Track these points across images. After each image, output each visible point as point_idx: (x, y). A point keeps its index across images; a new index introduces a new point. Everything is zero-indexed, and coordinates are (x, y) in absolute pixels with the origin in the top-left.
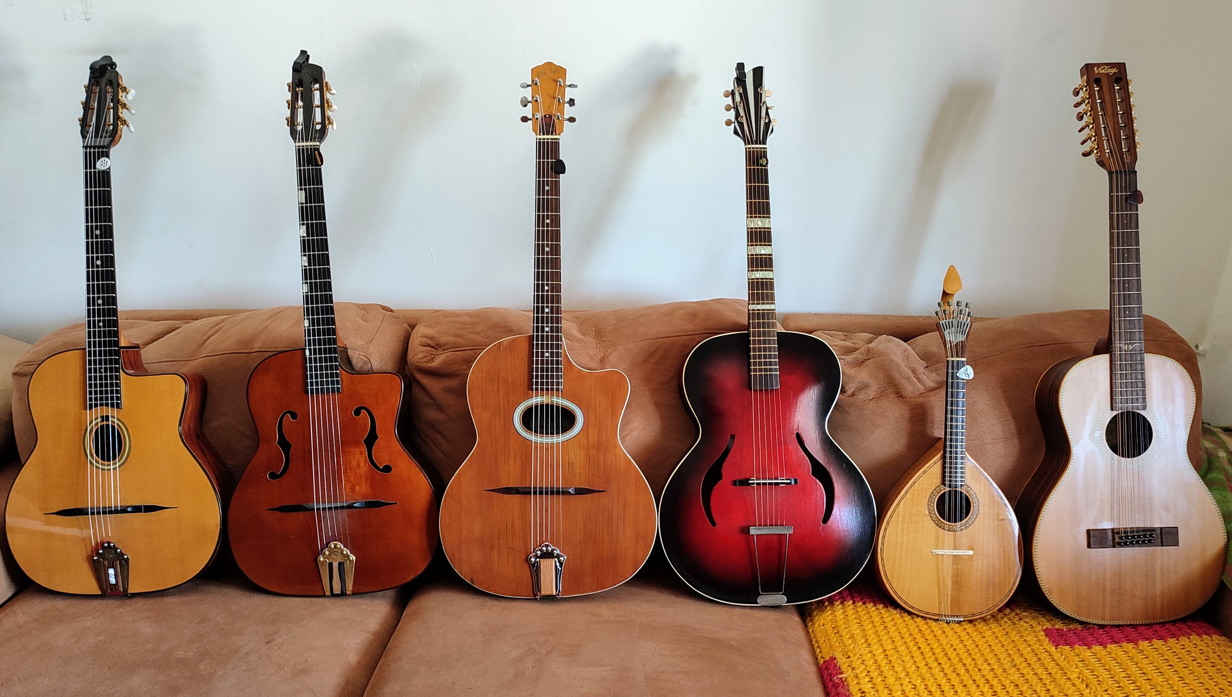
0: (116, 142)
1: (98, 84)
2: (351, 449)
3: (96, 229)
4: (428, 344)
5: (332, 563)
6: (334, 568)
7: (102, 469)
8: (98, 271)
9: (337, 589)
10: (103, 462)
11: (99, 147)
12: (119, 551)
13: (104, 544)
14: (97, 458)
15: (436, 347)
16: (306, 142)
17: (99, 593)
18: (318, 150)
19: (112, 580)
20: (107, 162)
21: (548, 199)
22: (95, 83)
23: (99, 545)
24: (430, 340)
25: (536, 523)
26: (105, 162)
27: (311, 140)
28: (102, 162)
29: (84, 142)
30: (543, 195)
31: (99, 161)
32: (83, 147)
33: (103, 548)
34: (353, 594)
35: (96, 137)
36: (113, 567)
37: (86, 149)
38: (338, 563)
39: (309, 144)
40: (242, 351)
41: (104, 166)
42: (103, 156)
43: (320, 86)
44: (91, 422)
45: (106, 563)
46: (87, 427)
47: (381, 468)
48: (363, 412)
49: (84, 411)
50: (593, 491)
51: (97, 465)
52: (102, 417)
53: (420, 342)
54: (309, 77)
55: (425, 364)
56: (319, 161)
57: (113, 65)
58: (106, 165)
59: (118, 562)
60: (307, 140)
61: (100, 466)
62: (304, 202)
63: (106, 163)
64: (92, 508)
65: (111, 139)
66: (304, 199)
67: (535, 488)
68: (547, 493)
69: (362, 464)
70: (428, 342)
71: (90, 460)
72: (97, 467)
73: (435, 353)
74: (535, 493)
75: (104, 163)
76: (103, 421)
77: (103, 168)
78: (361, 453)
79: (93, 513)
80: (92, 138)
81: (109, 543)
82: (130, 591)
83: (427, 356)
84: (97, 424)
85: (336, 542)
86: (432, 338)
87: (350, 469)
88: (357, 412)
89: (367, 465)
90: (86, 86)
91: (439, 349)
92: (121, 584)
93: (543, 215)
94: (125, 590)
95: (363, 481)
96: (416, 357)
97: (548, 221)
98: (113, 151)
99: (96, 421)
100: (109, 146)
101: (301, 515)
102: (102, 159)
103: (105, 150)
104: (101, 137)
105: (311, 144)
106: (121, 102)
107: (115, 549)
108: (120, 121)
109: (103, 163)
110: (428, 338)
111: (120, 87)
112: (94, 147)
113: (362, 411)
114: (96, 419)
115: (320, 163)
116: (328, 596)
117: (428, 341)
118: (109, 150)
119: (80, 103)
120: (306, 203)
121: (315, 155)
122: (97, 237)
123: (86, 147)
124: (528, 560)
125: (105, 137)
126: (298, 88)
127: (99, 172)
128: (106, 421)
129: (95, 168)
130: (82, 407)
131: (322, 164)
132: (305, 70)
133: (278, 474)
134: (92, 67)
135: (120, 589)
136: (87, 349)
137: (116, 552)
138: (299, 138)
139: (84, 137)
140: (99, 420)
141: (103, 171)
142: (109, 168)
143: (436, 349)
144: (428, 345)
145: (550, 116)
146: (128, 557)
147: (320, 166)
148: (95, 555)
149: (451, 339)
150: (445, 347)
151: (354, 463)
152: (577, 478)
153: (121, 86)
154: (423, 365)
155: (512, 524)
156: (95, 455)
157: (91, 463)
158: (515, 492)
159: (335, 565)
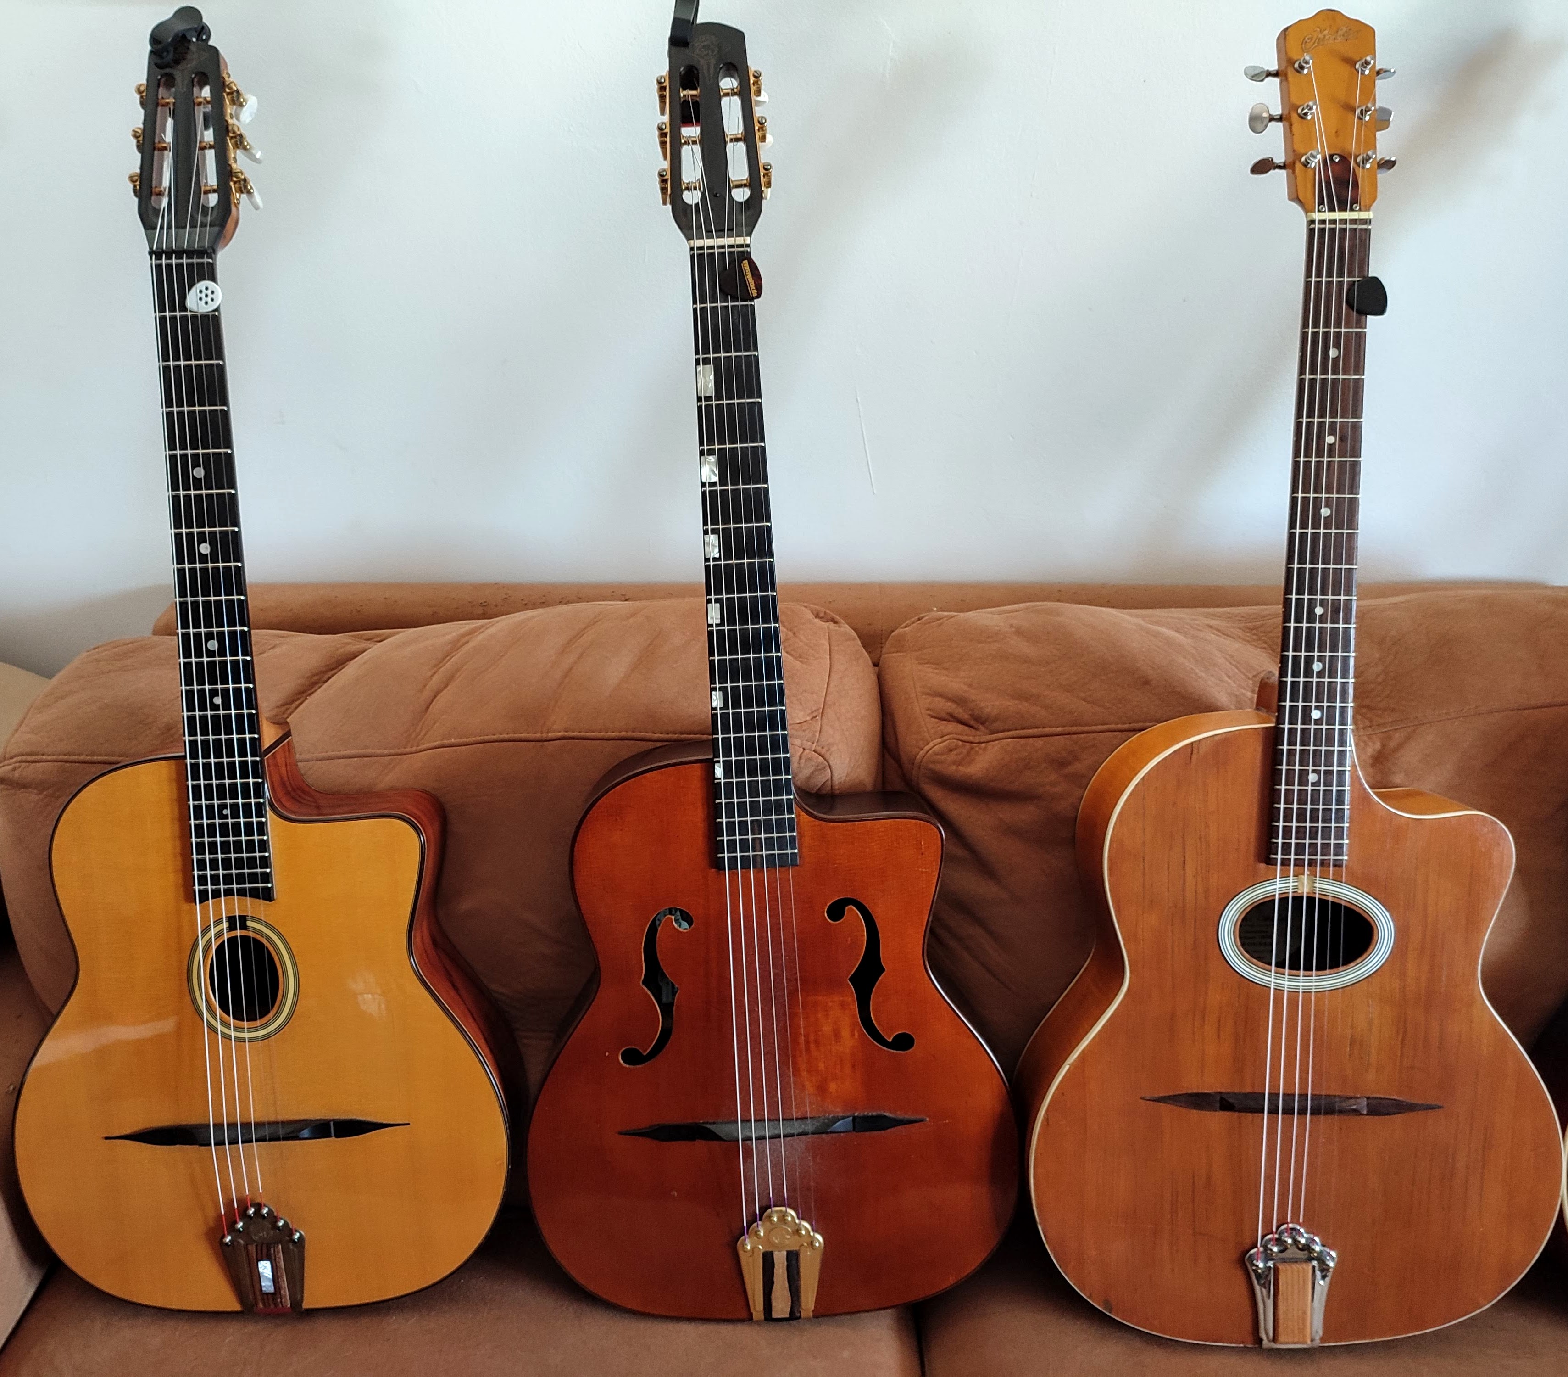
0: (228, 236)
1: (169, 81)
2: (820, 998)
3: (196, 465)
4: (951, 715)
5: (772, 1253)
6: (776, 1266)
7: (238, 1040)
8: (204, 571)
9: (781, 1306)
10: (239, 1023)
11: (190, 254)
12: (281, 1223)
13: (247, 1209)
14: (224, 1015)
15: (972, 723)
16: (718, 237)
17: (237, 1307)
18: (747, 256)
19: (267, 1285)
20: (213, 293)
21: (1335, 382)
22: (163, 80)
23: (236, 1211)
24: (954, 706)
25: (1270, 1178)
26: (209, 292)
27: (731, 230)
28: (201, 292)
29: (150, 242)
30: (1325, 371)
31: (193, 290)
32: (151, 253)
33: (244, 1215)
34: (814, 1317)
35: (180, 226)
36: (268, 1258)
37: (159, 258)
38: (785, 1253)
39: (727, 241)
40: (523, 736)
41: (206, 303)
42: (202, 278)
43: (740, 84)
44: (206, 930)
45: (252, 1249)
46: (197, 939)
47: (890, 1041)
48: (851, 910)
49: (186, 906)
50: (1411, 1108)
51: (226, 1031)
52: (231, 920)
53: (928, 709)
54: (713, 61)
55: (954, 767)
56: (753, 286)
57: (203, 31)
58: (212, 300)
59: (280, 1247)
60: (720, 232)
61: (233, 1033)
62: (711, 392)
63: (210, 296)
64: (218, 1126)
65: (216, 229)
66: (711, 385)
67: (1274, 1096)
68: (1302, 1112)
69: (845, 1033)
70: (950, 711)
71: (207, 1020)
72: (226, 1037)
73: (971, 739)
74: (1273, 1111)
75: (207, 296)
76: (232, 927)
77: (204, 309)
78: (843, 1005)
79: (220, 1143)
80: (169, 227)
81: (259, 1207)
82: (306, 1305)
83: (956, 748)
84: (219, 934)
85: (783, 1209)
86: (960, 701)
87: (817, 1042)
88: (837, 911)
89: (856, 1034)
90: (142, 88)
91: (981, 727)
92: (285, 1291)
93: (1321, 425)
94: (297, 1303)
95: (847, 1069)
96: (927, 748)
97: (1330, 439)
98: (223, 259)
99: (219, 928)
100: (210, 252)
101: (700, 1146)
102: (202, 285)
103: (205, 260)
104: (193, 226)
105: (731, 241)
106: (234, 132)
107: (273, 1218)
108: (235, 183)
109: (203, 295)
110: (949, 699)
111: (228, 90)
112: (179, 254)
113: (847, 908)
114: (218, 922)
115: (755, 293)
116: (758, 1323)
117: (950, 707)
118: (214, 259)
119: (130, 133)
120: (719, 396)
121: (741, 270)
122: (198, 484)
123: (156, 253)
124: (1243, 1261)
125: (203, 225)
126: (684, 89)
127: (194, 317)
128: (240, 929)
129: (184, 308)
130: (181, 893)
131: (759, 296)
132: (698, 43)
133: (645, 1054)
134: (155, 39)
135: (285, 1302)
136: (188, 761)
137: (275, 1227)
138: (699, 227)
139: (149, 225)
140: (225, 925)
141: (205, 317)
142: (217, 310)
143: (971, 727)
144: (953, 718)
145: (1344, 160)
146: (301, 1234)
147: (752, 299)
148: (226, 1233)
149: (1012, 705)
150: (997, 725)
151: (827, 1029)
152: (1371, 1076)
153: (230, 88)
154: (951, 770)
155: (1209, 1178)
156: (218, 1011)
157: (210, 1026)
158: (1218, 1105)
159: (780, 1258)
